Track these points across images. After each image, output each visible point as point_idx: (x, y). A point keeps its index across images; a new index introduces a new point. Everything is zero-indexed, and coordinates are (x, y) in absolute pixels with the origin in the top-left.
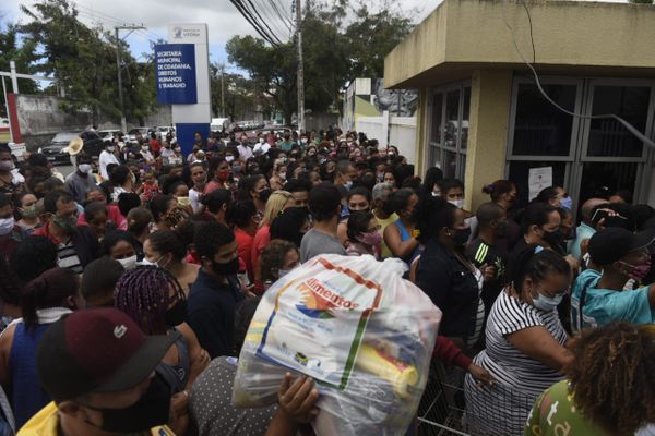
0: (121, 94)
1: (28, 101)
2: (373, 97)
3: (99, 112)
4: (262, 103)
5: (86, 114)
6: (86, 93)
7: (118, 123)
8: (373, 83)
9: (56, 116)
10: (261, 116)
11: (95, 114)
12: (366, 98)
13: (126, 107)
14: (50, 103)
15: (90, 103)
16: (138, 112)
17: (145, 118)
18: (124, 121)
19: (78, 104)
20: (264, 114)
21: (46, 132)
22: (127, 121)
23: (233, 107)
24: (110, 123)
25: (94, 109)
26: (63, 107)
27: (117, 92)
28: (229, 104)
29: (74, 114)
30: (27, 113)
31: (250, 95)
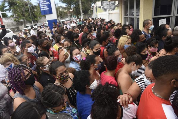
1: (5, 20)
2: (102, 7)
3: (25, 20)
4: (70, 13)
5: (22, 22)
6: (21, 15)
7: (31, 23)
8: (102, 3)
9: (14, 23)
10: (70, 17)
11: (24, 21)
12: (100, 7)
13: (32, 18)
14: (12, 19)
15: (22, 18)
16: (36, 19)
17: (38, 21)
18: (32, 22)
19: (19, 19)
20: (70, 16)
21: (12, 28)
22: (33, 22)
23: (62, 15)
24: (29, 23)
25: (24, 20)
26: (16, 20)
27: (29, 14)
28: (60, 14)
29: (19, 22)
30: (6, 23)
31: (66, 11)
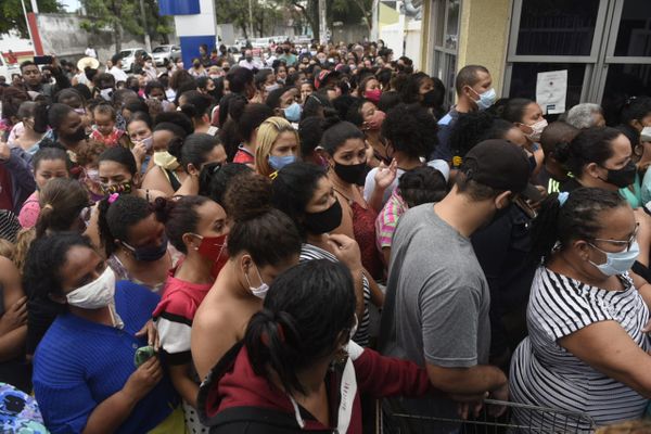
0: (143, 10)
1: (48, 21)
3: (121, 29)
4: (293, 17)
5: (109, 34)
6: (106, 9)
7: (141, 40)
9: (79, 35)
10: (292, 31)
11: (117, 32)
12: (392, 5)
13: (149, 24)
14: (71, 22)
15: (111, 21)
16: (160, 28)
17: (169, 36)
18: (147, 39)
19: (99, 22)
20: (295, 28)
21: (70, 53)
22: (151, 40)
23: (261, 21)
24: (134, 42)
25: (116, 27)
26: (85, 27)
27: (138, 7)
28: (257, 18)
29: (97, 32)
30: (49, 33)
31: (279, 8)
